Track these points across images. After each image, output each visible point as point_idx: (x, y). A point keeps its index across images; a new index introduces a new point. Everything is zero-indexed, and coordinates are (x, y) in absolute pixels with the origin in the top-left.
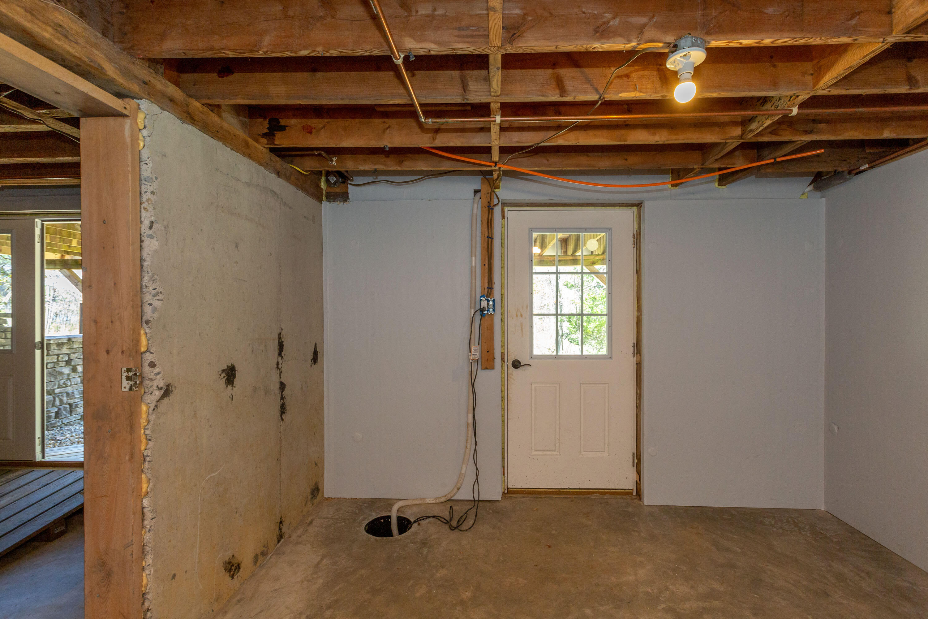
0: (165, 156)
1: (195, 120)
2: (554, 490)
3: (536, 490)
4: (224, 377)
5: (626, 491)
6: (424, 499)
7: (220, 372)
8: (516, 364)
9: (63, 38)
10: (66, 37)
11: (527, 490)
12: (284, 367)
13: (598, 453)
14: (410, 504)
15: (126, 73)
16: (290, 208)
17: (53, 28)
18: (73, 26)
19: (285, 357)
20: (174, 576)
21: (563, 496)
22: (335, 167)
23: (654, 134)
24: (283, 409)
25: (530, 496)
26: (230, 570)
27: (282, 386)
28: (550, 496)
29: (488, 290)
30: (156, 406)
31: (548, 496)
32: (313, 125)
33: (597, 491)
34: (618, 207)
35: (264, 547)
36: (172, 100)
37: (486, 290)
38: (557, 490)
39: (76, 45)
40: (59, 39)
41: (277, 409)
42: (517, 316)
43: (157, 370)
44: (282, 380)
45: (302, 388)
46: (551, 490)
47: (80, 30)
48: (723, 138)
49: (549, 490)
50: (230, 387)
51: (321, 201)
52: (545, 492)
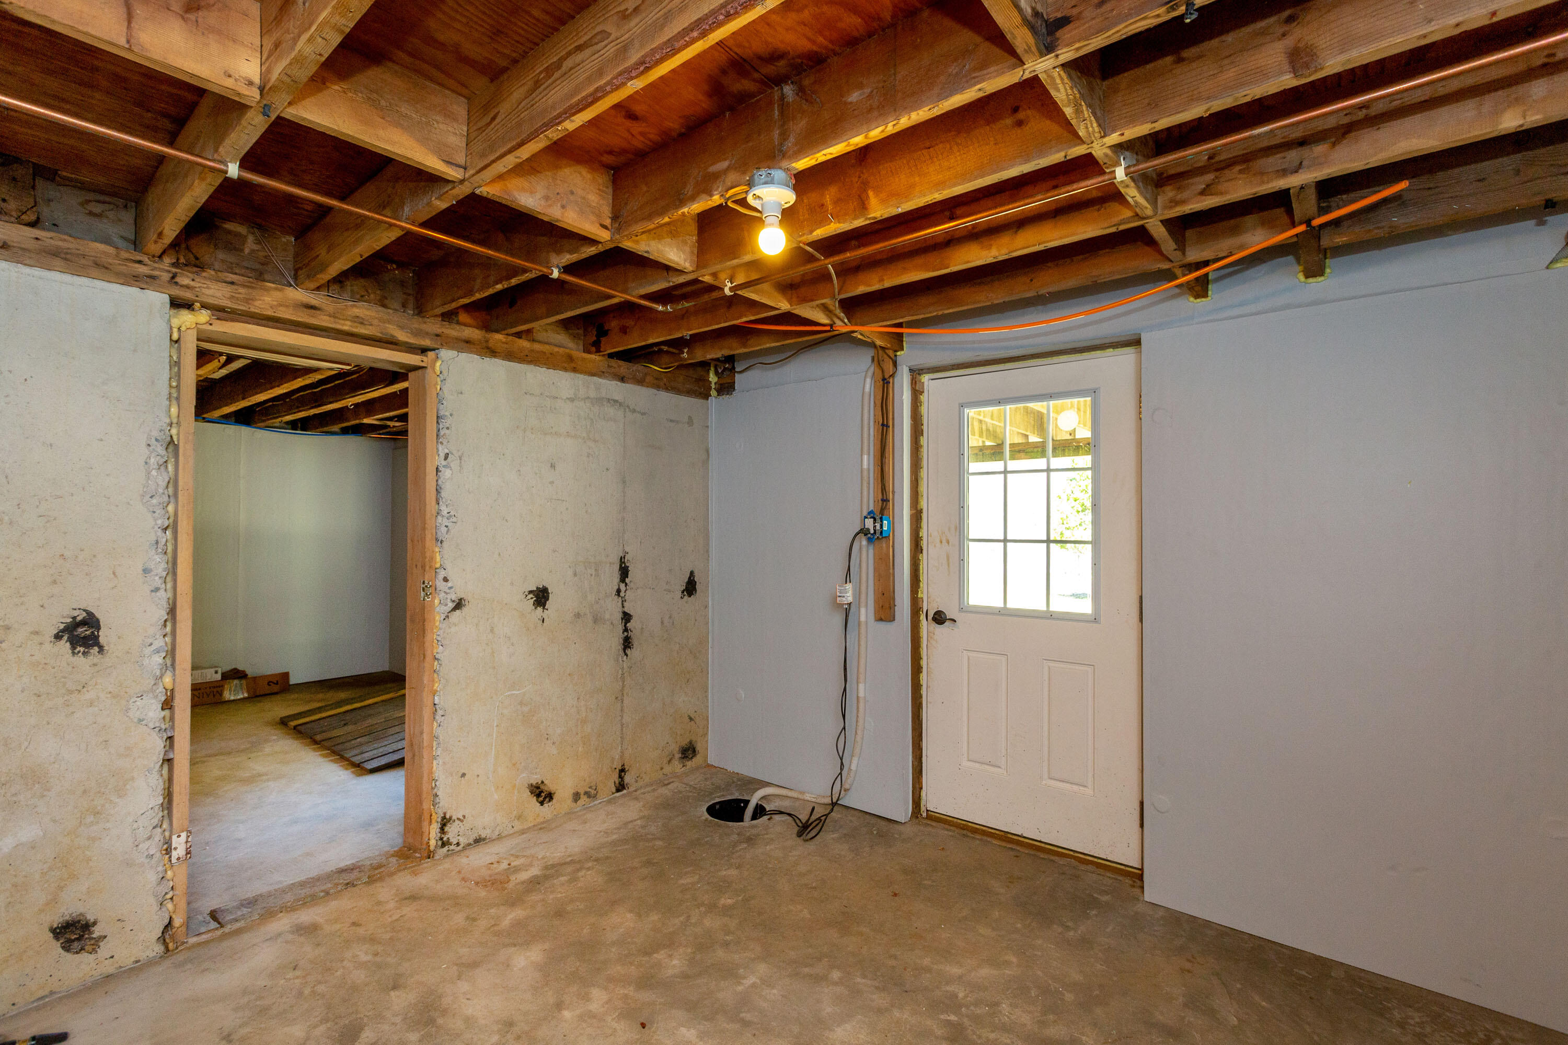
0: (461, 393)
1: (496, 352)
2: (997, 832)
3: (970, 824)
4: (532, 598)
5: (1127, 869)
6: (803, 793)
7: (527, 593)
8: (939, 618)
9: (359, 325)
10: (362, 323)
11: (955, 820)
12: (629, 595)
13: (1075, 788)
14: (784, 794)
15: (417, 333)
16: (643, 414)
17: (352, 321)
18: (367, 313)
19: (631, 585)
20: (463, 775)
21: (1010, 846)
22: (686, 360)
23: (989, 247)
24: (627, 643)
25: (957, 831)
26: (538, 796)
27: (627, 617)
28: (989, 839)
29: (883, 504)
30: (448, 617)
31: (985, 838)
32: (627, 325)
33: (1071, 853)
34: (1112, 350)
35: (590, 787)
36: (467, 342)
37: (880, 502)
38: (1002, 833)
39: (370, 327)
40: (357, 327)
41: (616, 641)
42: (941, 542)
43: (449, 584)
44: (626, 610)
45: (662, 623)
46: (992, 831)
47: (373, 314)
48: (1106, 225)
49: (990, 830)
50: (540, 609)
51: (706, 396)
52: (984, 831)
